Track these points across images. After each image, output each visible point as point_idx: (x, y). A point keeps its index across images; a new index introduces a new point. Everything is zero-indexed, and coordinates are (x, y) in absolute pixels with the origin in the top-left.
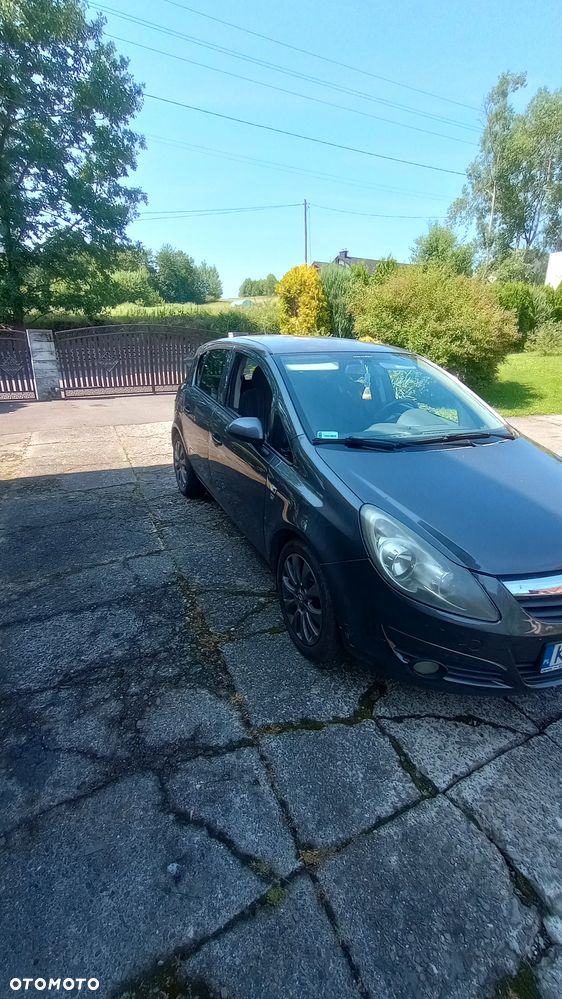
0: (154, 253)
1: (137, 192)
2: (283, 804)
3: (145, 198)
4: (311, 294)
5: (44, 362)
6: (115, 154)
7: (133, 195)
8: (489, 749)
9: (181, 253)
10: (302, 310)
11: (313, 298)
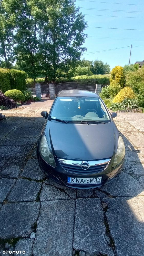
0: (93, 62)
1: (84, 48)
2: (11, 191)
3: (86, 49)
4: (119, 73)
5: (52, 91)
6: (80, 40)
7: (83, 49)
8: (59, 197)
9: (100, 61)
10: (116, 78)
11: (119, 75)
